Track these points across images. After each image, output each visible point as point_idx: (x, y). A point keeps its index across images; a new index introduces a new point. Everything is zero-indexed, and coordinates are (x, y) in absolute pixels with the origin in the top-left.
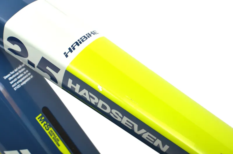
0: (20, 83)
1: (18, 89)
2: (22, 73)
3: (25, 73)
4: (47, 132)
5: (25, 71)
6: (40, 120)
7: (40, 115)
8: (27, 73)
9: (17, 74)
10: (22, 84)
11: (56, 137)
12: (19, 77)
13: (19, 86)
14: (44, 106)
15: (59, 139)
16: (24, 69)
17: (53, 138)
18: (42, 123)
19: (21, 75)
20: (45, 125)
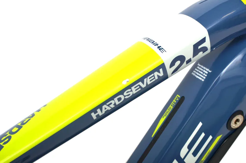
0: (196, 74)
1: (192, 75)
2: (204, 73)
3: (204, 74)
4: (170, 106)
5: (206, 74)
6: (176, 98)
7: (179, 97)
8: (204, 76)
9: (202, 70)
10: (196, 76)
11: (168, 113)
12: (200, 72)
13: (194, 74)
14: (185, 97)
15: (167, 115)
16: (207, 73)
17: (167, 112)
18: (175, 100)
19: (202, 73)
20: (174, 102)
